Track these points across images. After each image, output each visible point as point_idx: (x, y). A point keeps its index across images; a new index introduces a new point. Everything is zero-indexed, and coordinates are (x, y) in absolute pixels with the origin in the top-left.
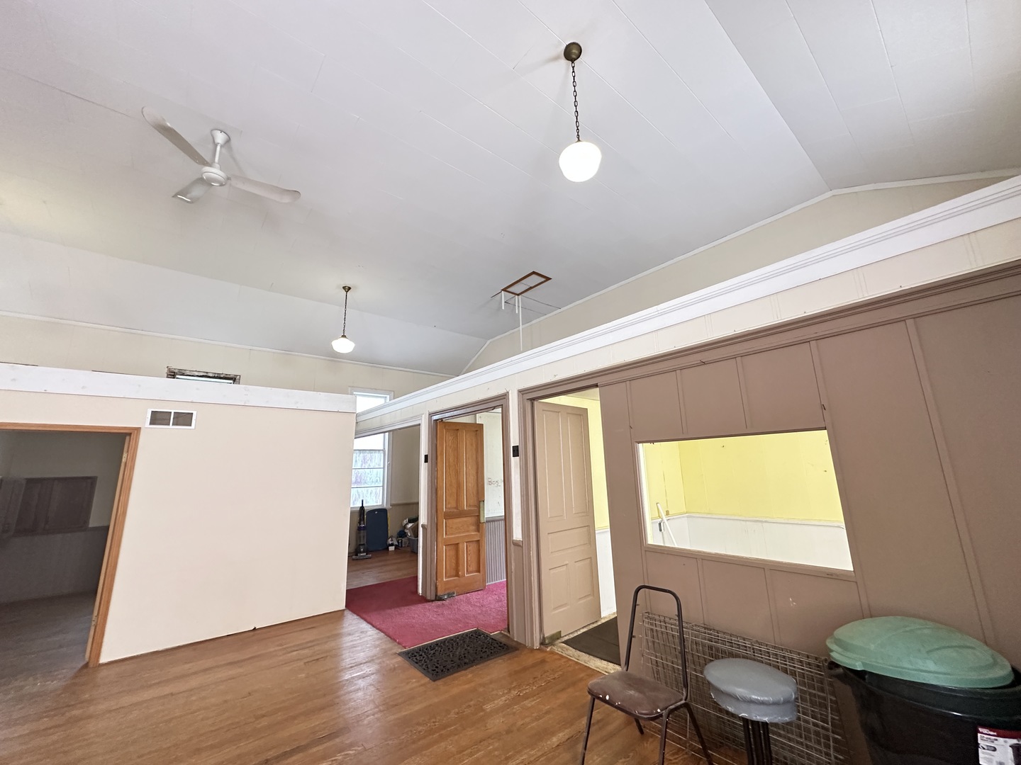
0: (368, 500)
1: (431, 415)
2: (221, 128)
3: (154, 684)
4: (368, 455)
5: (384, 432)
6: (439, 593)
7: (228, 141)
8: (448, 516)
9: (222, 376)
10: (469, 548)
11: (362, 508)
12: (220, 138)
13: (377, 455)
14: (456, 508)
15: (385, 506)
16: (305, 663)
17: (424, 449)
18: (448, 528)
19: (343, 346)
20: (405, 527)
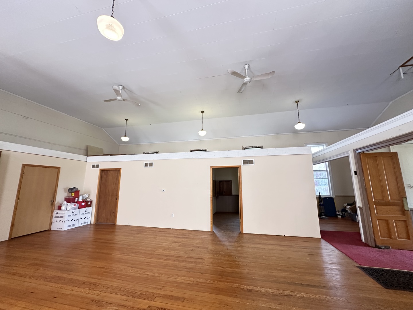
0: (322, 193)
1: (355, 150)
2: (246, 63)
3: (258, 244)
4: (319, 173)
5: (326, 162)
6: (378, 244)
7: (249, 66)
8: (377, 204)
9: (257, 147)
10: (397, 224)
11: (320, 196)
12: (247, 67)
13: (323, 172)
14: (383, 200)
15: (332, 196)
16: (308, 254)
17: (353, 168)
18: (378, 211)
19: (300, 127)
20: (345, 207)
